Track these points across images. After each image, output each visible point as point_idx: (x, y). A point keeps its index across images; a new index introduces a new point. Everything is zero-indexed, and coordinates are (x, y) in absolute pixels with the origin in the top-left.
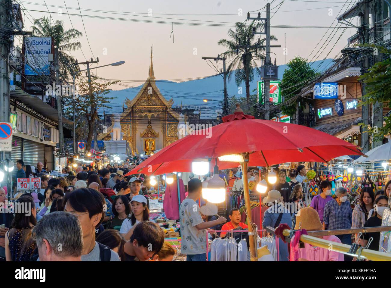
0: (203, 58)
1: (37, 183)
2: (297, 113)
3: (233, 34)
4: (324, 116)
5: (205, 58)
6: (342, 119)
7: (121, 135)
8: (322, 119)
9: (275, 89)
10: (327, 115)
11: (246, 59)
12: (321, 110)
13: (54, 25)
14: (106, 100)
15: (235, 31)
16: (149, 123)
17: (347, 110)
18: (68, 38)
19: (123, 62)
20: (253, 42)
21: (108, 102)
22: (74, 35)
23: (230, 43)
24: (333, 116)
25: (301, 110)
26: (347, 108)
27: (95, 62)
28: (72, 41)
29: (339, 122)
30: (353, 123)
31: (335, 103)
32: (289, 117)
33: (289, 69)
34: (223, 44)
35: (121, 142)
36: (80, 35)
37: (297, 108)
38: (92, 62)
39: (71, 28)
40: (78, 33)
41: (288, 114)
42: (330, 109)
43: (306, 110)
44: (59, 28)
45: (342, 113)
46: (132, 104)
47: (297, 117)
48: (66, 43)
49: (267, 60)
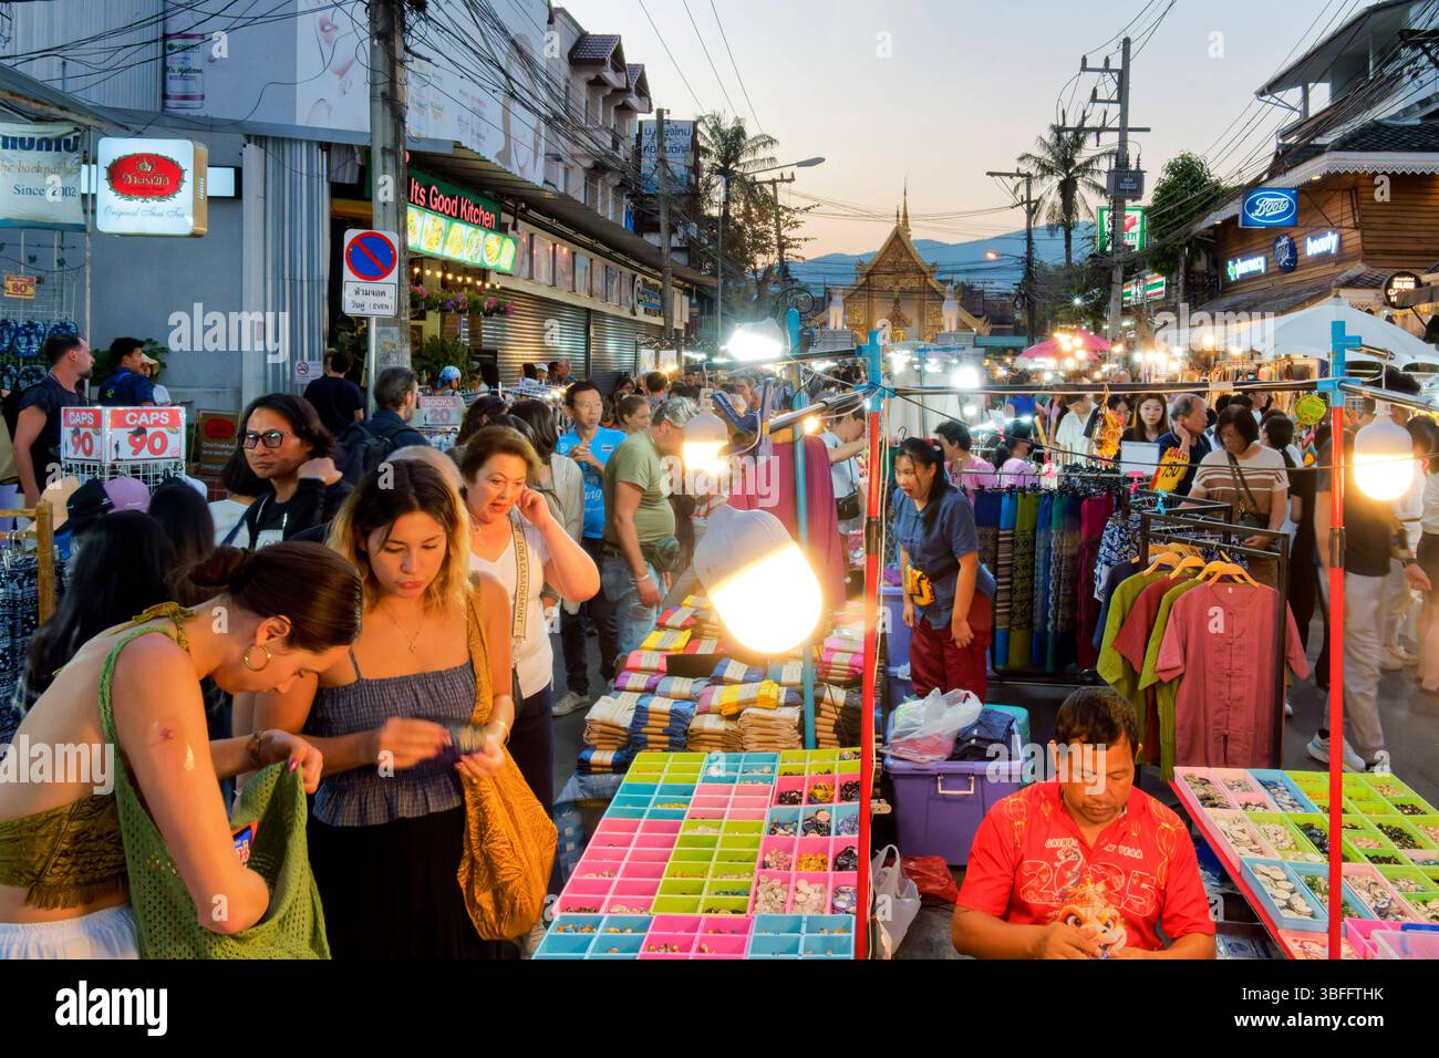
0: (988, 174)
1: (150, 431)
2: (1182, 270)
3: (1044, 144)
4: (1242, 275)
5: (992, 174)
6: (1292, 278)
7: (844, 321)
8: (1237, 282)
9: (1133, 223)
10: (1250, 273)
11: (1067, 189)
12: (1235, 262)
13: (730, 127)
14: (793, 243)
15: (1047, 139)
16: (897, 301)
17: (1308, 258)
18: (754, 150)
19: (820, 160)
20: (1080, 159)
21: (797, 247)
22: (765, 145)
23: (1038, 160)
24: (1267, 275)
25: (1189, 264)
26: (1309, 253)
27: (789, 181)
28: (762, 153)
29: (1287, 286)
30: (1334, 283)
31: (1274, 245)
32: (1163, 279)
33: (1166, 177)
34: (1026, 160)
35: (842, 332)
36: (775, 145)
37: (1182, 259)
38: (782, 180)
39: (759, 133)
40: (772, 141)
41: (1161, 272)
42: (1261, 260)
43: (1201, 265)
44: (739, 132)
45: (1292, 266)
46: (868, 269)
47: (1181, 277)
48: (748, 159)
49: (1121, 156)
